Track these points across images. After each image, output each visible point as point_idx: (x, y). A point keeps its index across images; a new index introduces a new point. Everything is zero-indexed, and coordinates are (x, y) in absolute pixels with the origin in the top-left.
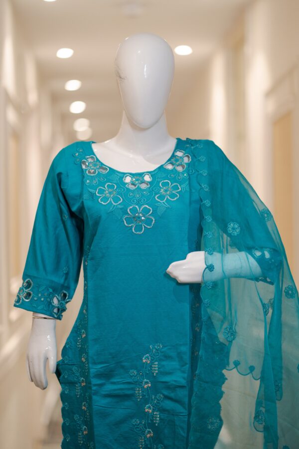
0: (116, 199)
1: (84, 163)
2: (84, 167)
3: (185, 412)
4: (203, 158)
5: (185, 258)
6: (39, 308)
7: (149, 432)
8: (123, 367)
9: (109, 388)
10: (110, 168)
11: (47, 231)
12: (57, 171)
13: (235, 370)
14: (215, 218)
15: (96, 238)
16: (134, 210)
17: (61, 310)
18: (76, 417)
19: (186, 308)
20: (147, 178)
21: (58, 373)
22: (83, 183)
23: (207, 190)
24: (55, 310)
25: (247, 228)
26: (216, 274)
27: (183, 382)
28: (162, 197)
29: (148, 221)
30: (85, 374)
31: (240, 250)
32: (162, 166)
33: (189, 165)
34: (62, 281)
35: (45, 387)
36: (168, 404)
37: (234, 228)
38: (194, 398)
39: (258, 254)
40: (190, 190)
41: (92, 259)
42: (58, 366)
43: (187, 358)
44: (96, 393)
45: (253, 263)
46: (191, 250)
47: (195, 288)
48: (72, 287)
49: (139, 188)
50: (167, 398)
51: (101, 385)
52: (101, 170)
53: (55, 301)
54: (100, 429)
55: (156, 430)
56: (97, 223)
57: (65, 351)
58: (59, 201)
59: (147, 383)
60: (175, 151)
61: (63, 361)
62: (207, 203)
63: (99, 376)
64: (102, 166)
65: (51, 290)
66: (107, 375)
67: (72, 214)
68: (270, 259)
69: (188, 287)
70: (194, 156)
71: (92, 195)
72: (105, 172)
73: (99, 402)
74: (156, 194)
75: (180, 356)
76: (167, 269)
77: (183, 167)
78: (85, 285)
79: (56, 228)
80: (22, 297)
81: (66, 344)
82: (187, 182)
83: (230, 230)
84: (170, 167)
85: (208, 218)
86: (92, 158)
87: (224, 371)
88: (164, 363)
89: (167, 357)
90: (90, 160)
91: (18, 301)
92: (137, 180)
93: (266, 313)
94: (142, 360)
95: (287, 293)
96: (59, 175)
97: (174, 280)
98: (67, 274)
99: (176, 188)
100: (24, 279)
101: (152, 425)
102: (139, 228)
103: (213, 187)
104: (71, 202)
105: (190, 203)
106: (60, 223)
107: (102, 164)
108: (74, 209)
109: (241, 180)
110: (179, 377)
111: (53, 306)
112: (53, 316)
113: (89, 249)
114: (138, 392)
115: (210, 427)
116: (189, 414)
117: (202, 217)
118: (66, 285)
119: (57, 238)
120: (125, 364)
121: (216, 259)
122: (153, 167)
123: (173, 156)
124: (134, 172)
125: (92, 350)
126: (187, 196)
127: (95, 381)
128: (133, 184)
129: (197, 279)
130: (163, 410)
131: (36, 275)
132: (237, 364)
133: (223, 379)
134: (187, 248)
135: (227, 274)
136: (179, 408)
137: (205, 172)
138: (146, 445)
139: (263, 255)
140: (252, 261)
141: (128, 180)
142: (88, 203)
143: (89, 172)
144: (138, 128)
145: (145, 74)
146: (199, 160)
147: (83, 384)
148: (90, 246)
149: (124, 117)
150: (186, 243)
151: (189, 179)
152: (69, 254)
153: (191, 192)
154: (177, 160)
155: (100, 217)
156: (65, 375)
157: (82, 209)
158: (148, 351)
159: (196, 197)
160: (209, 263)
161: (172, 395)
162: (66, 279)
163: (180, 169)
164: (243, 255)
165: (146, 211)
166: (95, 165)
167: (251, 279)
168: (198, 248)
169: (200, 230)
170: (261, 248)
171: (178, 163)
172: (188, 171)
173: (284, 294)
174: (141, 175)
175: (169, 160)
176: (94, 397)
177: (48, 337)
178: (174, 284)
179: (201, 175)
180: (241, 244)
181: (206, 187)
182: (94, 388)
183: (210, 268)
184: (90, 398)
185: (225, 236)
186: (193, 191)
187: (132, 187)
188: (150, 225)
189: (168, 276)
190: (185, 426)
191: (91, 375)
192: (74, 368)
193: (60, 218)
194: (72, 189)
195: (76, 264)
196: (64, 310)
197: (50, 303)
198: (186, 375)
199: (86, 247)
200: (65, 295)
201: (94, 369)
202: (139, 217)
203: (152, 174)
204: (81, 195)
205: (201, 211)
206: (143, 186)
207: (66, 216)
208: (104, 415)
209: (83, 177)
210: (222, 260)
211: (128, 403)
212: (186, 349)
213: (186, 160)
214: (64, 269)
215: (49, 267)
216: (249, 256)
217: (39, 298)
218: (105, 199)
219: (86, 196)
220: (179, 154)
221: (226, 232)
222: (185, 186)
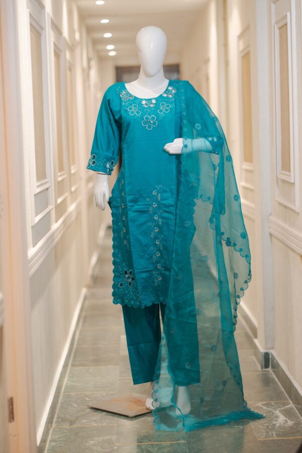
0: (138, 113)
2: (121, 96)
3: (174, 218)
4: (182, 90)
5: (173, 142)
6: (100, 169)
7: (157, 229)
8: (143, 197)
9: (136, 207)
10: (135, 97)
11: (103, 130)
12: (108, 99)
13: (200, 199)
14: (189, 121)
15: (128, 132)
16: (147, 118)
17: (111, 170)
18: (120, 224)
19: (173, 167)
20: (154, 101)
21: (109, 203)
22: (121, 104)
23: (184, 107)
24: (108, 170)
25: (205, 126)
26: (189, 149)
27: (173, 203)
28: (161, 111)
29: (154, 123)
30: (123, 200)
31: (202, 137)
32: (161, 95)
33: (175, 94)
34: (111, 155)
35: (103, 208)
36: (166, 215)
37: (198, 126)
38: (177, 210)
39: (210, 139)
41: (127, 143)
42: (110, 198)
43: (175, 191)
44: (129, 210)
46: (176, 138)
47: (178, 156)
48: (116, 158)
49: (149, 107)
50: (165, 211)
51: (132, 206)
52: (130, 98)
53: (108, 166)
54: (132, 228)
55: (160, 228)
56: (128, 125)
57: (113, 191)
58: (108, 114)
59: (155, 204)
60: (168, 87)
61: (112, 196)
62: (184, 113)
63: (131, 201)
64: (131, 96)
65: (106, 160)
66: (135, 201)
67: (116, 121)
68: (217, 142)
69: (174, 156)
70: (178, 89)
71: (126, 111)
72: (132, 99)
73: (131, 214)
74: (158, 109)
75: (171, 191)
76: (164, 146)
77: (172, 95)
78: (123, 157)
79: (107, 128)
80: (91, 163)
81: (114, 187)
83: (196, 127)
84: (165, 95)
85: (185, 122)
87: (195, 200)
88: (163, 194)
89: (165, 191)
90: (124, 92)
91: (89, 166)
92: (148, 102)
93: (215, 169)
94: (152, 193)
95: (227, 159)
96: (109, 101)
97: (168, 153)
98: (113, 152)
99: (168, 106)
100: (92, 154)
101: (158, 226)
102: (150, 127)
103: (188, 106)
104: (115, 114)
105: (176, 113)
106: (109, 125)
107: (131, 94)
108: (117, 118)
109: (204, 103)
110: (171, 201)
111: (107, 168)
112: (107, 173)
113: (125, 138)
114: (151, 209)
115: (186, 225)
116: (176, 219)
117: (181, 120)
118: (113, 157)
119: (108, 134)
120: (144, 195)
121: (189, 142)
122: (157, 95)
123: (167, 89)
124: (147, 98)
125: (127, 189)
126: (174, 110)
127: (129, 204)
128: (147, 105)
129: (179, 152)
130: (163, 218)
131: (97, 152)
132: (201, 196)
133: (194, 204)
134: (174, 137)
135: (194, 149)
136: (171, 216)
137: (183, 98)
138: (155, 236)
139: (213, 140)
140: (207, 142)
141: (144, 102)
142: (124, 115)
143: (124, 99)
144: (148, 76)
145: (152, 47)
146: (180, 92)
147: (123, 207)
148: (125, 136)
150: (174, 134)
151: (175, 102)
153: (176, 108)
154: (169, 92)
155: (130, 122)
156: (113, 203)
157: (121, 118)
158: (155, 189)
159: (178, 110)
160: (185, 144)
161: (168, 210)
162: (113, 154)
163: (170, 96)
164: (202, 139)
165: (153, 118)
166: (127, 95)
167: (206, 152)
168: (180, 136)
169: (181, 128)
170: (212, 136)
172: (174, 97)
173: (225, 159)
174: (150, 100)
175: (165, 92)
176: (129, 212)
177: (105, 183)
178: (167, 155)
179: (181, 99)
180: (202, 134)
181: (183, 105)
182: (128, 207)
183: (186, 146)
184: (127, 213)
185: (194, 130)
186: (177, 107)
187: (146, 106)
188: (155, 125)
189: (164, 151)
190: (174, 224)
191: (127, 201)
192: (118, 199)
193: (108, 122)
194: (115, 108)
195: (118, 146)
197: (105, 167)
198: (174, 200)
199: (123, 137)
200: (113, 163)
201: (128, 198)
202: (150, 121)
203: (156, 99)
204: (120, 111)
205: (181, 118)
206: (152, 106)
207: (113, 121)
208: (134, 221)
209: (121, 101)
210: (192, 142)
211: (145, 215)
212: (174, 187)
213: (174, 91)
214: (112, 149)
215: (104, 146)
216: (206, 140)
217: (100, 164)
218: (132, 112)
219: (122, 111)
220: (170, 88)
221: (194, 128)
222: (173, 105)
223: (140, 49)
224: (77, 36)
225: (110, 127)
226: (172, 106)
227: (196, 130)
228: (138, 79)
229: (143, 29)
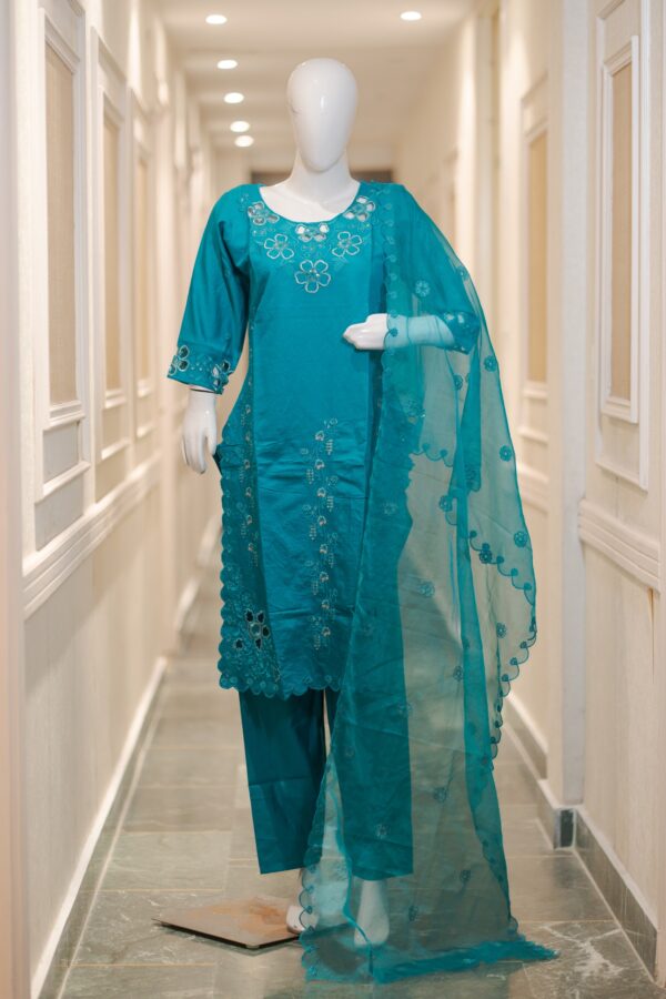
0: (287, 253)
1: (250, 210)
2: (250, 215)
3: (363, 495)
4: (389, 206)
5: (364, 321)
6: (197, 379)
7: (322, 519)
8: (293, 445)
9: (277, 468)
10: (281, 217)
11: (206, 291)
12: (219, 221)
13: (424, 455)
14: (403, 277)
15: (264, 297)
16: (307, 266)
17: (223, 382)
18: (239, 505)
19: (364, 378)
20: (324, 229)
21: (217, 457)
22: (249, 233)
23: (392, 243)
24: (216, 383)
25: (438, 288)
26: (400, 341)
27: (360, 461)
28: (339, 251)
29: (324, 279)
30: (249, 453)
31: (431, 314)
32: (341, 216)
33: (372, 213)
34: (223, 349)
35: (202, 468)
36: (344, 487)
37: (423, 288)
38: (372, 478)
39: (450, 318)
40: (373, 242)
41: (259, 321)
42: (218, 448)
43: (365, 434)
44: (262, 474)
45: (444, 327)
46: (372, 312)
47: (375, 355)
48: (235, 355)
49: (313, 240)
50: (342, 479)
51: (268, 465)
52: (270, 219)
53: (216, 372)
54: (266, 515)
55: (330, 517)
56: (264, 280)
57: (226, 431)
58: (220, 255)
59: (319, 463)
60: (357, 198)
61: (224, 443)
62: (393, 258)
63: (266, 454)
64: (272, 214)
65: (210, 359)
66: (274, 454)
67: (236, 271)
68: (466, 323)
69: (367, 354)
70: (379, 203)
71: (260, 248)
72: (274, 221)
73: (265, 484)
74: (333, 247)
75: (357, 432)
76: (345, 330)
77: (366, 216)
78: (251, 353)
79: (216, 287)
80: (177, 366)
81: (228, 422)
82: (369, 235)
83: (418, 291)
84: (350, 216)
85: (394, 277)
86: (260, 204)
87: (411, 456)
88: (339, 440)
89: (343, 434)
90: (257, 207)
91: (172, 372)
92: (312, 231)
93: (458, 387)
94: (314, 437)
95: (487, 365)
96: (222, 225)
97: (351, 345)
98: (229, 341)
99: (356, 240)
100: (179, 345)
101: (325, 512)
102: (313, 286)
103: (400, 241)
104: (235, 256)
105: (373, 258)
106: (222, 280)
107: (272, 212)
108: (239, 264)
109: (437, 235)
110: (356, 456)
111: (213, 378)
112: (212, 389)
113: (256, 310)
114: (310, 473)
116: (367, 498)
117: (385, 274)
118: (228, 352)
119: (218, 300)
120: (297, 442)
121: (400, 322)
122: (331, 216)
123: (355, 203)
124: (308, 221)
125: (258, 425)
126: (369, 250)
127: (261, 460)
128: (307, 236)
129: (378, 345)
130: (338, 494)
131: (193, 341)
132: (426, 448)
133: (410, 466)
134: (367, 310)
135: (413, 340)
136: (355, 491)
137: (391, 223)
138: (318, 534)
139: (456, 319)
140: (442, 325)
141: (301, 230)
142: (255, 258)
143: (257, 221)
144: (313, 169)
146: (384, 209)
147: (248, 467)
148: (257, 306)
149: (298, 157)
150: (367, 305)
151: (372, 231)
152: (232, 318)
153: (373, 247)
154: (359, 208)
155: (268, 274)
156: (225, 459)
157: (247, 264)
158: (322, 427)
159: (379, 251)
160: (392, 327)
161: (348, 476)
162: (228, 346)
163: (362, 218)
164: (432, 319)
165: (321, 267)
166: (264, 213)
167: (438, 347)
168: (382, 309)
169: (384, 291)
170: (455, 312)
171: (360, 211)
172: (371, 221)
173: (482, 366)
174: (317, 225)
175: (350, 208)
176: (260, 479)
177: (208, 412)
178: (352, 351)
179: (386, 225)
180: (433, 307)
181: (391, 240)
182: (259, 468)
183: (393, 332)
184: (255, 481)
185: (414, 297)
186: (376, 244)
187: (306, 240)
188: (325, 282)
189: (345, 341)
190: (362, 511)
191: (257, 453)
192: (237, 450)
193: (221, 274)
194: (236, 242)
195: (240, 328)
196: (225, 383)
197: (209, 374)
198: (363, 454)
199: (252, 308)
200: (227, 366)
201: (260, 447)
202: (313, 274)
203: (329, 224)
204: (246, 248)
205: (384, 268)
206: (319, 239)
207: (229, 272)
208: (270, 499)
209: (249, 227)
210: (408, 323)
211: (298, 487)
212: (364, 425)
213: (370, 208)
214: (226, 335)
215: (209, 331)
216: (440, 320)
217: (197, 368)
218: (275, 252)
219: (252, 249)
220: (362, 201)
221: (414, 292)
222: (367, 238)
223: (297, 110)
224: (163, 93)
225: (223, 285)
226: (365, 240)
227: (418, 296)
228: (288, 180)
229: (304, 64)
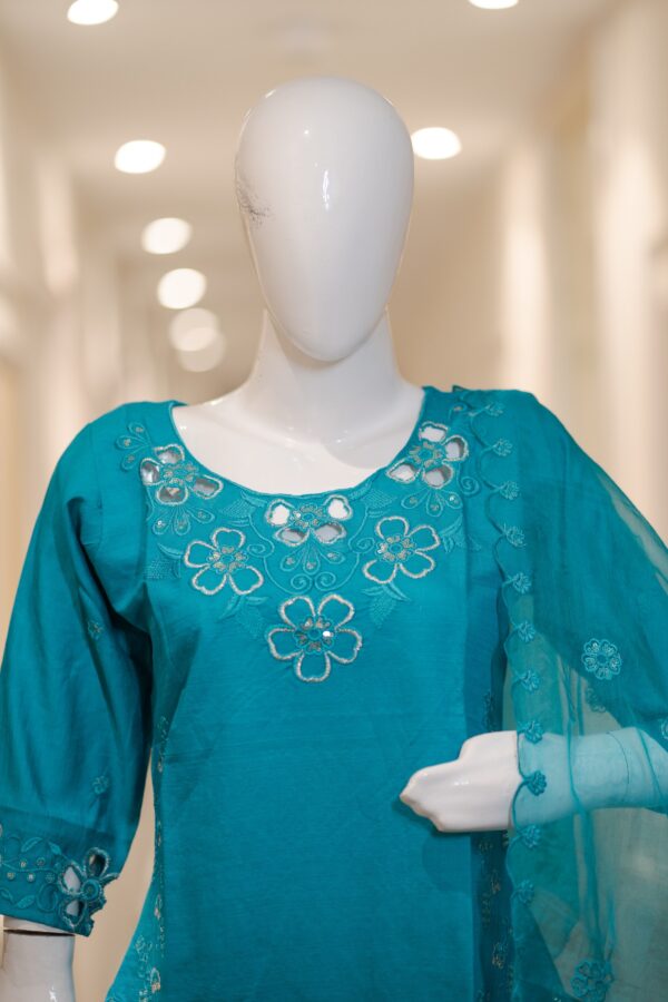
0: (244, 579)
1: (149, 467)
2: (149, 477)
4: (504, 447)
5: (455, 755)
6: (22, 903)
10: (226, 482)
11: (43, 672)
12: (70, 494)
15: (186, 694)
16: (299, 611)
17: (91, 903)
19: (463, 906)
20: (338, 511)
22: (145, 528)
23: (518, 542)
24: (72, 909)
26: (556, 797)
28: (382, 569)
29: (343, 643)
32: (380, 474)
33: (461, 466)
34: (90, 819)
37: (604, 657)
40: (468, 542)
41: (174, 760)
45: (663, 762)
47: (489, 844)
48: (122, 835)
49: (313, 542)
52: (200, 488)
53: (71, 881)
56: (187, 650)
58: (76, 583)
60: (420, 426)
62: (520, 582)
64: (204, 476)
65: (56, 850)
67: (116, 621)
69: (467, 841)
70: (477, 441)
71: (173, 566)
72: (210, 494)
74: (365, 559)
77: (445, 475)
78: (159, 833)
79: (68, 662)
82: (459, 521)
83: (591, 663)
84: (405, 475)
85: (525, 630)
86: (172, 451)
90: (165, 459)
92: (307, 518)
96: (75, 504)
97: (426, 822)
98: (105, 797)
99: (425, 539)
102: (313, 665)
103: (535, 533)
104: (111, 586)
105: (469, 584)
106: (83, 643)
107: (203, 469)
108: (121, 606)
111: (64, 896)
112: (65, 927)
113: (167, 727)
117: (504, 630)
118: (102, 829)
119: (73, 694)
121: (551, 753)
122: (355, 476)
123: (415, 441)
124: (297, 492)
126: (459, 563)
128: (296, 530)
129: (494, 818)
131: (9, 805)
134: (461, 724)
135: (585, 798)
137: (511, 490)
140: (662, 756)
141: (280, 516)
142: (160, 591)
143: (165, 494)
144: (307, 360)
145: (326, 197)
146: (492, 454)
148: (170, 717)
149: (266, 327)
150: (460, 709)
151: (465, 510)
152: (111, 736)
153: (470, 551)
154: (425, 455)
155: (197, 633)
157: (143, 606)
159: (484, 565)
160: (532, 769)
162: (102, 811)
163: (435, 479)
164: (632, 736)
165: (335, 612)
166: (181, 473)
168: (494, 722)
169: (501, 662)
171: (427, 463)
172: (459, 486)
174: (321, 500)
175: (403, 454)
178: (424, 834)
179: (500, 496)
180: (624, 706)
181: (514, 534)
183: (534, 783)
186: (478, 547)
187: (292, 540)
188: (347, 652)
189: (405, 810)
193: (81, 630)
194: (114, 548)
195: (131, 765)
196: (98, 904)
197: (54, 888)
199: (159, 719)
200: (100, 860)
202: (315, 632)
203: (350, 496)
204: (140, 565)
205: (500, 609)
206: (327, 536)
209: (147, 510)
210: (570, 757)
213: (453, 452)
214: (97, 784)
215: (52, 775)
216: (652, 742)
217: (23, 875)
218: (212, 578)
219: (152, 569)
220: (432, 434)
221: (580, 669)
222: (452, 532)
223: (256, 206)
225: (85, 656)
226: (448, 535)
227: (591, 677)
228: (246, 386)
